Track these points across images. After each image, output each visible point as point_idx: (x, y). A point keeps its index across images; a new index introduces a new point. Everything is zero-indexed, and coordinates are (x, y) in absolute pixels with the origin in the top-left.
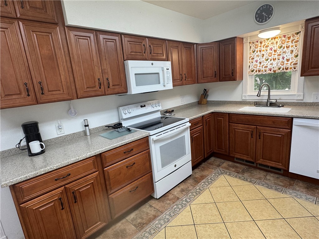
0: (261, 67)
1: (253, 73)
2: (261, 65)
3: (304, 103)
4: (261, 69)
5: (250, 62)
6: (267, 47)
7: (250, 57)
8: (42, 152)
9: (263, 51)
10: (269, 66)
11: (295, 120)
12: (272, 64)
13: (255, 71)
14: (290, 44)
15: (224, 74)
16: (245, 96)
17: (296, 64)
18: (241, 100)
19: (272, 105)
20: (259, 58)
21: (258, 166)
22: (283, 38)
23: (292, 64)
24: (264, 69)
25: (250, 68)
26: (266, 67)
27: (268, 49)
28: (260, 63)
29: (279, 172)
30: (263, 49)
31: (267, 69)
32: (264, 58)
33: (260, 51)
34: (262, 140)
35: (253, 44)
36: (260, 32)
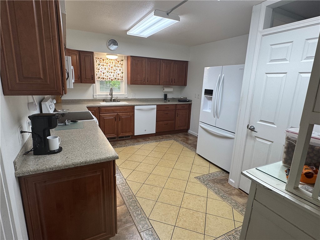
0: (104, 76)
1: (99, 79)
2: (104, 75)
3: (128, 99)
4: (105, 77)
5: (97, 71)
6: (107, 63)
7: (97, 68)
8: (60, 150)
9: (105, 66)
10: (109, 77)
11: (136, 107)
12: (110, 75)
13: (100, 78)
14: (119, 65)
15: (85, 78)
16: (96, 96)
17: (122, 77)
18: (93, 98)
19: (114, 101)
20: (103, 70)
21: (118, 139)
22: (116, 61)
23: (121, 77)
24: (106, 77)
25: (98, 76)
26: (108, 76)
27: (108, 65)
28: (104, 73)
29: (129, 138)
30: (105, 64)
31: (108, 78)
32: (106, 70)
33: (103, 65)
34: (121, 121)
35: (98, 59)
36: (107, 54)
